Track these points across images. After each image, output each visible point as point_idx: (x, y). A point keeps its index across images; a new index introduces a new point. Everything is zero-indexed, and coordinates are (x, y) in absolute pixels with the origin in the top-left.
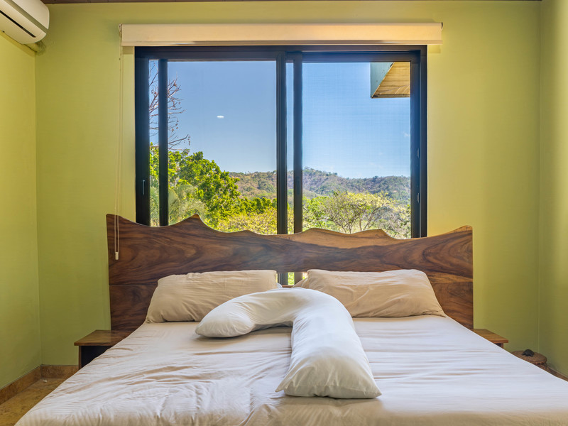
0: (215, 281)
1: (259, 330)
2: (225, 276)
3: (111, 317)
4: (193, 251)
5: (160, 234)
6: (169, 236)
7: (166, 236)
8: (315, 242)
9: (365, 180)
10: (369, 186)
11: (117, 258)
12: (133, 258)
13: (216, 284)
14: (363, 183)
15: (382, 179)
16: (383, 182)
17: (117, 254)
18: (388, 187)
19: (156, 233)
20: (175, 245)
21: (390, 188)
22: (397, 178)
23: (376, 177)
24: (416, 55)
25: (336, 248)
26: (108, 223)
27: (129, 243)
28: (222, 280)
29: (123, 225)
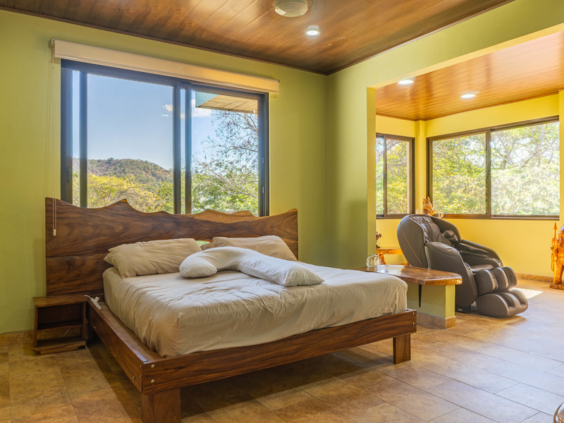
0: (162, 246)
1: (222, 271)
2: (167, 243)
3: (47, 285)
4: (121, 228)
5: (93, 214)
6: (101, 216)
7: (99, 215)
8: (209, 220)
9: (99, 161)
10: (103, 168)
11: (55, 234)
12: (69, 234)
13: (163, 249)
14: (97, 164)
15: (118, 162)
16: (119, 164)
17: (55, 230)
18: (124, 170)
19: (90, 214)
20: (106, 223)
21: (126, 171)
22: (133, 161)
23: (112, 159)
24: (262, 97)
25: (222, 223)
26: (47, 205)
27: (66, 222)
28: (166, 245)
29: (60, 207)
